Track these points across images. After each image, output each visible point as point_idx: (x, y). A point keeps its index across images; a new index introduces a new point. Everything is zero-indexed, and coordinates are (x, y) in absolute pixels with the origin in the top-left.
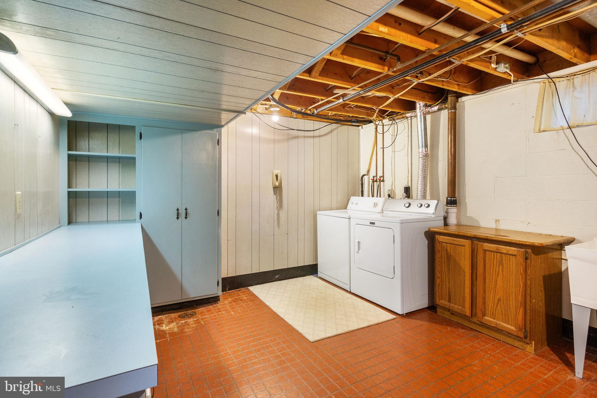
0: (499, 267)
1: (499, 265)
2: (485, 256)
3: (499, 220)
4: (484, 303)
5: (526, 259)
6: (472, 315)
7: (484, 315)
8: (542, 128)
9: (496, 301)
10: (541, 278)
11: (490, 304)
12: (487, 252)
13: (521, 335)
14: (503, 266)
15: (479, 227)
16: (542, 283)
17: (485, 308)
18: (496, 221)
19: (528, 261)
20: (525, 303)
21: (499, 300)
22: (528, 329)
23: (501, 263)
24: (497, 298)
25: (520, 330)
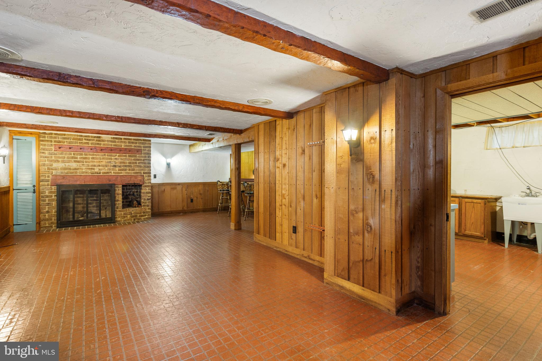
0: (472, 209)
1: (473, 208)
2: (466, 205)
3: (466, 190)
4: (465, 225)
5: (485, 204)
6: (459, 232)
7: (465, 231)
8: (488, 148)
9: (471, 223)
10: (490, 213)
11: (468, 225)
12: (467, 203)
13: (483, 236)
14: (474, 208)
15: (456, 194)
16: (490, 215)
17: (466, 227)
18: (465, 190)
19: (486, 205)
20: (485, 222)
21: (473, 223)
22: (486, 233)
23: (474, 207)
24: (471, 222)
25: (482, 234)
